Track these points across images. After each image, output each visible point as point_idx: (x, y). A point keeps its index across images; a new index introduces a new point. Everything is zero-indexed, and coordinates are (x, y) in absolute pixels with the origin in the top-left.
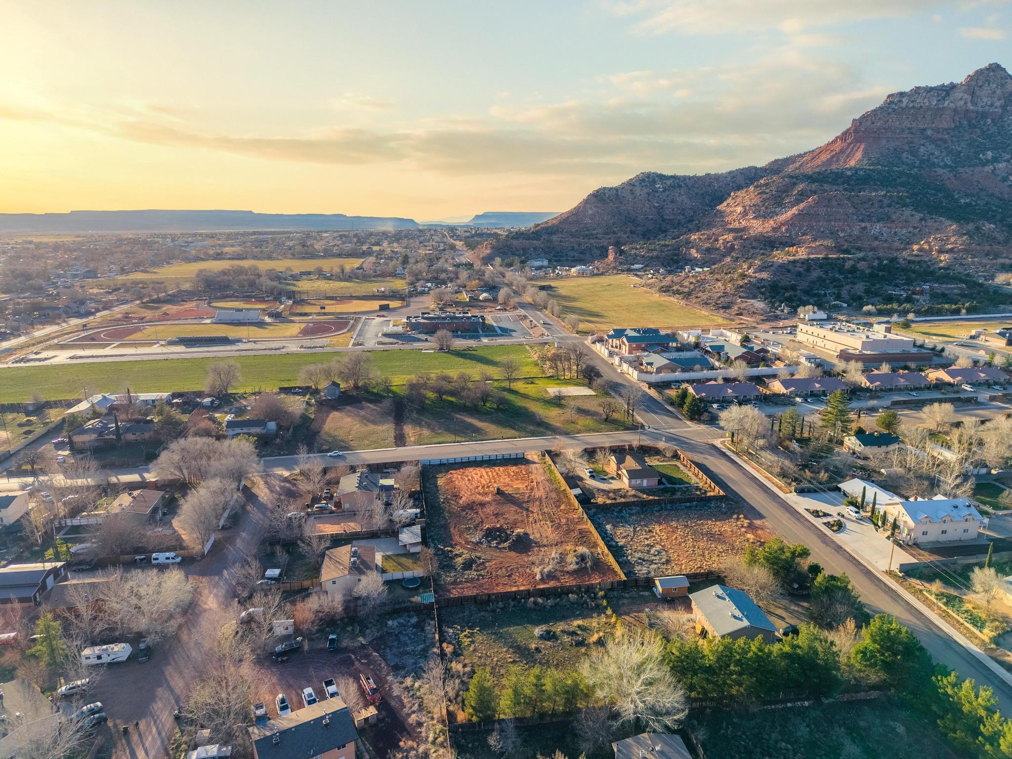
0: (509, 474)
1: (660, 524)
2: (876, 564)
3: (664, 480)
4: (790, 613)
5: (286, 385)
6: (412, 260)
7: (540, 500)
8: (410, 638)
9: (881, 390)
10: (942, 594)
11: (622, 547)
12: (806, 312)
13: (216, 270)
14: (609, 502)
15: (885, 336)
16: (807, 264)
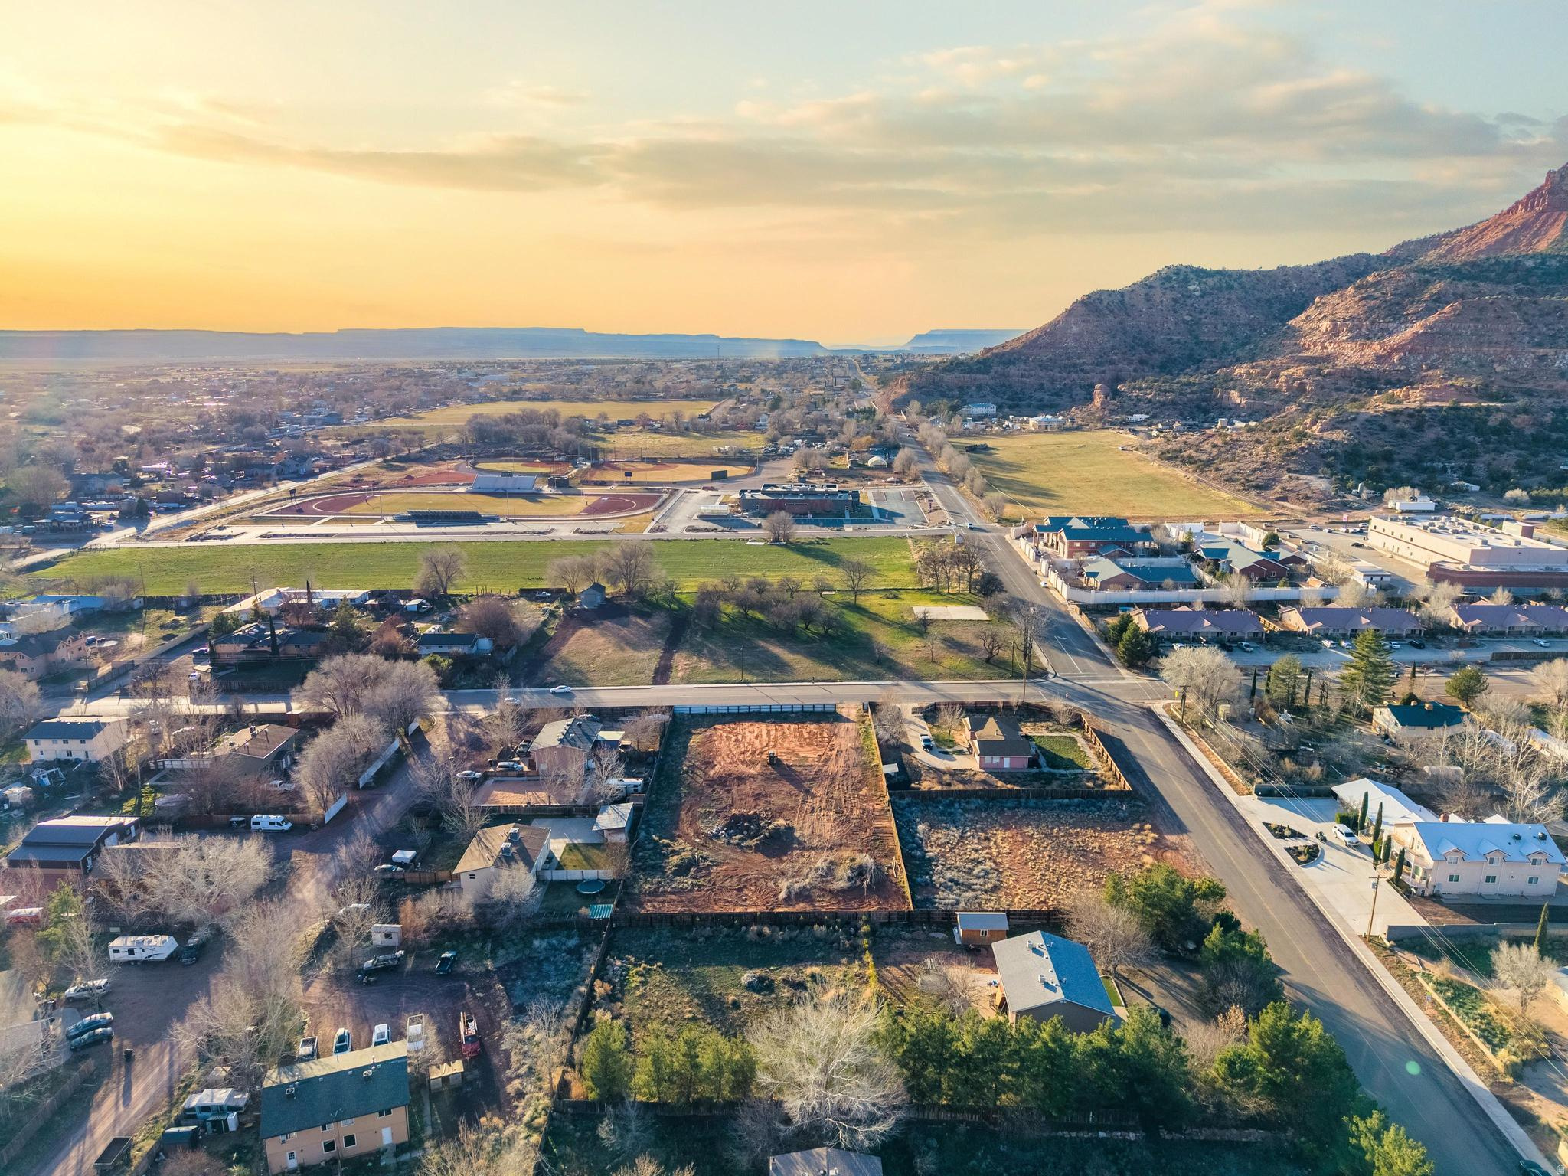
0: (801, 735)
1: (1006, 828)
2: (1351, 923)
3: (1042, 760)
4: (1166, 988)
5: (532, 586)
6: (785, 405)
7: (833, 778)
8: (557, 969)
9: (1483, 634)
10: (1450, 983)
11: (931, 860)
12: (1399, 499)
13: (496, 416)
14: (938, 788)
15: (1518, 543)
16: (1419, 418)
